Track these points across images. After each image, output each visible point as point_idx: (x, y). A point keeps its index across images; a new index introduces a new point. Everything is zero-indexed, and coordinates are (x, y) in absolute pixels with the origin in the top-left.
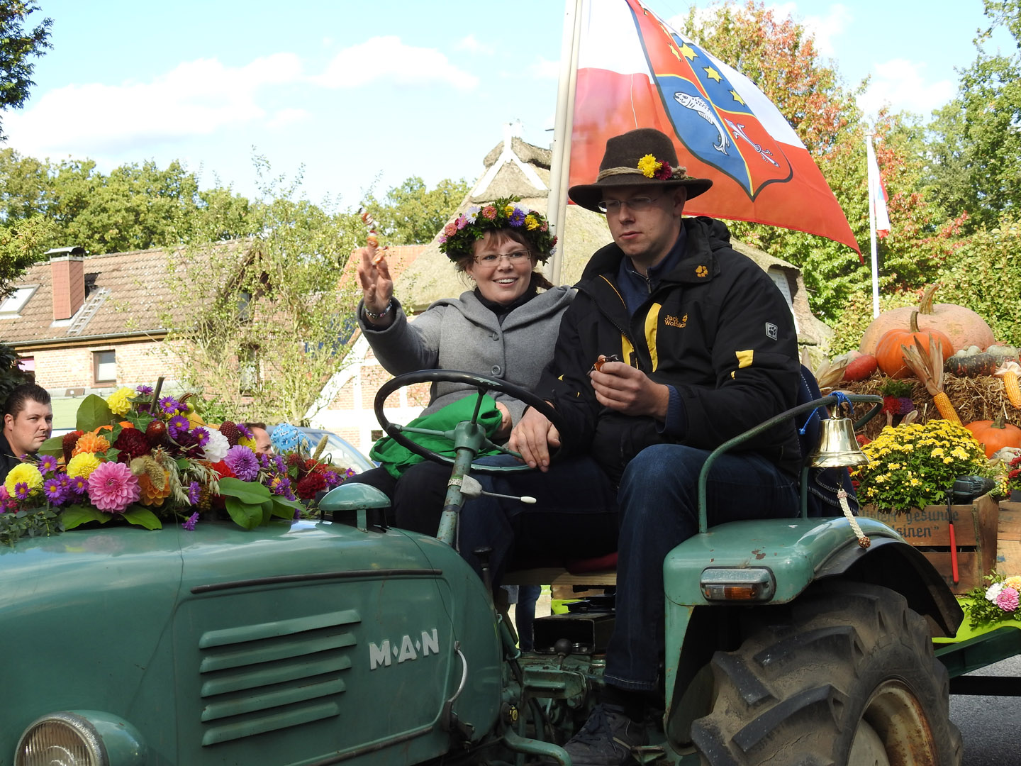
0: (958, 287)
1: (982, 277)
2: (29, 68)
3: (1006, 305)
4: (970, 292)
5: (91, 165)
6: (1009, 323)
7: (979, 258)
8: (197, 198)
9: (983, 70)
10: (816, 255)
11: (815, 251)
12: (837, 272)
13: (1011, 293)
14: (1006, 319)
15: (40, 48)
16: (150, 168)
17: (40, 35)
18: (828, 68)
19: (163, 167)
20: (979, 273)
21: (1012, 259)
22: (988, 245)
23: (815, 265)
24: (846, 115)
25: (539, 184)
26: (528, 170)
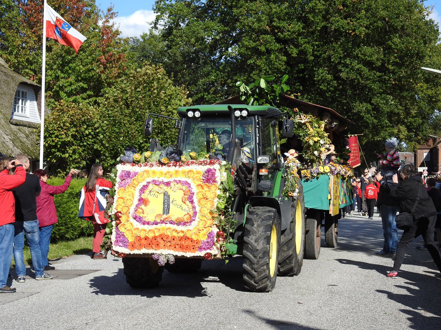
0: (116, 101)
1: (128, 95)
3: (140, 112)
4: (121, 103)
6: (141, 123)
7: (128, 84)
10: (60, 83)
11: (62, 80)
12: (75, 92)
13: (143, 105)
14: (140, 120)
20: (127, 93)
21: (146, 86)
22: (134, 77)
23: (61, 88)
24: (89, 9)
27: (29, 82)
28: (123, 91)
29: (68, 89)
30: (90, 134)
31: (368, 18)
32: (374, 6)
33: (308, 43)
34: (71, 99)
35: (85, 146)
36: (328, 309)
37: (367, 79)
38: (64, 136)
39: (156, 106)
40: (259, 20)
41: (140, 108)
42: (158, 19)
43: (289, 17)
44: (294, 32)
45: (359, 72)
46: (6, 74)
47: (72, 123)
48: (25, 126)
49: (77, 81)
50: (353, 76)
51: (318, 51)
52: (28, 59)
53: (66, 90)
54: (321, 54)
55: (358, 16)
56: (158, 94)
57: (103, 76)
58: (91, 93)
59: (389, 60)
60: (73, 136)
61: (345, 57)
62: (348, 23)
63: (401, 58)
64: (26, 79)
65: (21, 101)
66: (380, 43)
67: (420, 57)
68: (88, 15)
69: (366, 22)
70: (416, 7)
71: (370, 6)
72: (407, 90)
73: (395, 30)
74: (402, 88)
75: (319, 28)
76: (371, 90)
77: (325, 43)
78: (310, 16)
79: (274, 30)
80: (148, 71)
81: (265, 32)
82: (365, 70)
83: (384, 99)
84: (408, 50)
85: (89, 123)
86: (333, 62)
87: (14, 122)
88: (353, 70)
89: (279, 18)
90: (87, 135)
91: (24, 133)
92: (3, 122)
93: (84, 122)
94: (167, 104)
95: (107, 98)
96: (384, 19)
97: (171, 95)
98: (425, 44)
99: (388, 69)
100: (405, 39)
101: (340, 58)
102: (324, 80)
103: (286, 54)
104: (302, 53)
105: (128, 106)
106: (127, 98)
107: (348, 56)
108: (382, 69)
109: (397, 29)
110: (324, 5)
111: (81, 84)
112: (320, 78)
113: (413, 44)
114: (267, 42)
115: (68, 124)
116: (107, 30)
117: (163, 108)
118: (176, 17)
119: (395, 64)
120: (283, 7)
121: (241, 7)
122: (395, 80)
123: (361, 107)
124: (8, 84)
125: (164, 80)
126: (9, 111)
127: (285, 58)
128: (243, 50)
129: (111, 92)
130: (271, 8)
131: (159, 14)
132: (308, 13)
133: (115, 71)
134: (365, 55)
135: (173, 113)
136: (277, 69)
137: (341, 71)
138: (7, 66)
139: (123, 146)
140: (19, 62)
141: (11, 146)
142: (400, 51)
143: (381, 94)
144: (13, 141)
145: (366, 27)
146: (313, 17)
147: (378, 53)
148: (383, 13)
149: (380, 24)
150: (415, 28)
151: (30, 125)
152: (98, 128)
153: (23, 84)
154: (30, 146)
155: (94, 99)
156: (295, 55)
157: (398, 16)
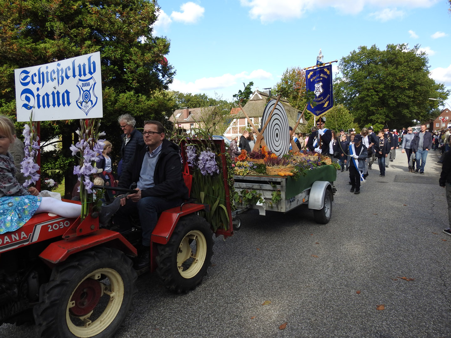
0: (329, 115)
2: (173, 78)
5: (191, 94)
8: (207, 99)
15: (175, 74)
17: (175, 72)
19: (202, 94)
25: (261, 98)
26: (259, 95)
31: (407, 81)
32: (410, 77)
33: (386, 91)
37: (408, 101)
40: (369, 85)
44: (381, 88)
45: (404, 99)
48: (300, 124)
50: (402, 101)
55: (405, 81)
59: (416, 95)
62: (401, 84)
65: (298, 117)
66: (412, 89)
67: (427, 92)
70: (427, 75)
75: (390, 86)
76: (409, 105)
77: (392, 91)
78: (388, 83)
79: (374, 88)
80: (339, 106)
82: (407, 99)
83: (413, 108)
84: (423, 90)
86: (395, 97)
88: (402, 99)
89: (376, 84)
92: (295, 123)
97: (346, 113)
100: (422, 87)
101: (398, 95)
102: (393, 103)
103: (378, 95)
104: (384, 95)
105: (333, 117)
107: (400, 94)
108: (414, 98)
109: (419, 84)
112: (390, 102)
113: (425, 88)
114: (371, 92)
120: (377, 80)
123: (405, 111)
124: (295, 112)
125: (344, 109)
126: (296, 120)
127: (378, 97)
128: (363, 95)
132: (386, 81)
134: (407, 94)
136: (375, 100)
137: (398, 100)
142: (420, 91)
143: (412, 106)
145: (408, 84)
147: (412, 93)
148: (414, 79)
149: (413, 82)
150: (426, 83)
153: (299, 112)
156: (381, 96)
157: (419, 79)
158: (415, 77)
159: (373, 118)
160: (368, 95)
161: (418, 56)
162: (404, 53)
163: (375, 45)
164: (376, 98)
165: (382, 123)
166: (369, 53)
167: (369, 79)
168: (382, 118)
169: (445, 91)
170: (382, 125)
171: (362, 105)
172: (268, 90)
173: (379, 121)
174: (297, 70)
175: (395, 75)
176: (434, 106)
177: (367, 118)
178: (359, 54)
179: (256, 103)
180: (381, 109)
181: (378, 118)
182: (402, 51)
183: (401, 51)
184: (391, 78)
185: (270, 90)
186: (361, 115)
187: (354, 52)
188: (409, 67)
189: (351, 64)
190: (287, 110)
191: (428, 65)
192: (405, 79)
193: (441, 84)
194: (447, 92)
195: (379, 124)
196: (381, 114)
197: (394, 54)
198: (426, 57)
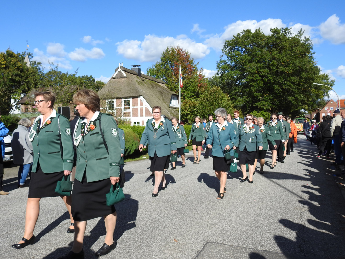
0: (204, 99)
4: (206, 100)
6: (213, 106)
7: (208, 93)
8: (95, 82)
9: (221, 62)
10: (185, 94)
11: (186, 93)
12: (190, 97)
16: (87, 76)
18: (192, 60)
20: (208, 96)
21: (214, 94)
22: (210, 91)
23: (186, 95)
24: (195, 68)
25: (125, 75)
26: (123, 72)
27: (175, 94)
28: (206, 96)
29: (188, 96)
30: (195, 110)
31: (293, 67)
33: (271, 76)
34: (189, 99)
35: (194, 114)
36: (280, 168)
37: (293, 88)
38: (187, 111)
39: (218, 100)
40: (253, 69)
41: (212, 101)
42: (218, 71)
43: (264, 68)
44: (266, 73)
45: (290, 86)
46: (167, 91)
47: (189, 107)
48: (174, 108)
49: (191, 93)
50: (287, 87)
51: (275, 79)
52: (174, 86)
53: (187, 96)
54: (276, 80)
55: (289, 66)
56: (218, 96)
57: (199, 91)
58: (196, 97)
59: (301, 81)
60: (190, 111)
61: (284, 81)
62: (286, 69)
63: (305, 80)
64: (174, 93)
65: (172, 100)
66: (297, 76)
67: (313, 80)
68: (194, 70)
69: (292, 68)
70: (311, 62)
71: (294, 62)
72: (308, 92)
73: (303, 70)
74: (306, 91)
75: (275, 71)
76: (294, 92)
77: (277, 76)
78: (272, 67)
79: (258, 73)
80: (215, 89)
81: (255, 73)
82: (292, 85)
83: (299, 95)
84: (308, 77)
85: (195, 107)
86: (280, 83)
87: (171, 107)
88: (288, 85)
89: (260, 68)
90: (194, 111)
91: (174, 111)
92: (167, 107)
93: (193, 107)
94: (222, 99)
95: (201, 98)
96: (299, 67)
97: (223, 96)
98: (315, 75)
99: (300, 84)
100: (307, 73)
101: (283, 81)
103: (263, 81)
104: (269, 80)
105: (208, 101)
106: (208, 98)
107: (286, 80)
108: (299, 84)
109: (304, 70)
110: (277, 63)
111: (192, 94)
112: (275, 89)
113: (310, 75)
114: (256, 77)
115: (188, 107)
116: (200, 75)
117: (220, 101)
118: (224, 69)
119: (303, 82)
121: (247, 65)
122: (303, 88)
123: (291, 98)
124: (168, 94)
125: (220, 91)
126: (168, 104)
127: (263, 82)
128: (248, 80)
129: (202, 96)
130: (257, 65)
131: (218, 69)
132: (271, 66)
133: (203, 89)
134: (292, 80)
135: (223, 103)
136: (260, 86)
137: (283, 86)
138: (168, 89)
139: (206, 114)
140: (171, 87)
141: (169, 115)
142: (305, 78)
143: (298, 93)
144: (170, 113)
145: (293, 70)
146: (273, 67)
147: (297, 79)
148: (299, 65)
149: (297, 68)
150: (311, 69)
151: (176, 108)
152: (198, 108)
153: (173, 95)
154: (176, 115)
155: (197, 99)
156: (266, 81)
157: (304, 65)
158: (300, 63)
159: (258, 104)
160: (253, 81)
161: (302, 42)
162: (289, 38)
163: (259, 30)
164: (261, 83)
165: (267, 110)
166: (253, 37)
167: (253, 64)
168: (268, 105)
169: (330, 81)
170: (268, 113)
171: (247, 90)
172: (137, 67)
173: (265, 108)
174: (176, 50)
175: (280, 60)
176: (320, 95)
177: (252, 105)
178: (243, 37)
179: (119, 81)
180: (267, 96)
181: (264, 105)
182: (287, 36)
183: (285, 36)
184: (275, 63)
185: (140, 67)
186: (246, 101)
187: (238, 35)
188: (294, 52)
189: (236, 47)
190: (159, 92)
191: (312, 51)
192: (290, 64)
193: (326, 75)
194: (331, 83)
195: (265, 112)
196: (266, 101)
197: (279, 38)
198: (310, 43)
